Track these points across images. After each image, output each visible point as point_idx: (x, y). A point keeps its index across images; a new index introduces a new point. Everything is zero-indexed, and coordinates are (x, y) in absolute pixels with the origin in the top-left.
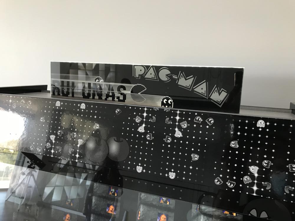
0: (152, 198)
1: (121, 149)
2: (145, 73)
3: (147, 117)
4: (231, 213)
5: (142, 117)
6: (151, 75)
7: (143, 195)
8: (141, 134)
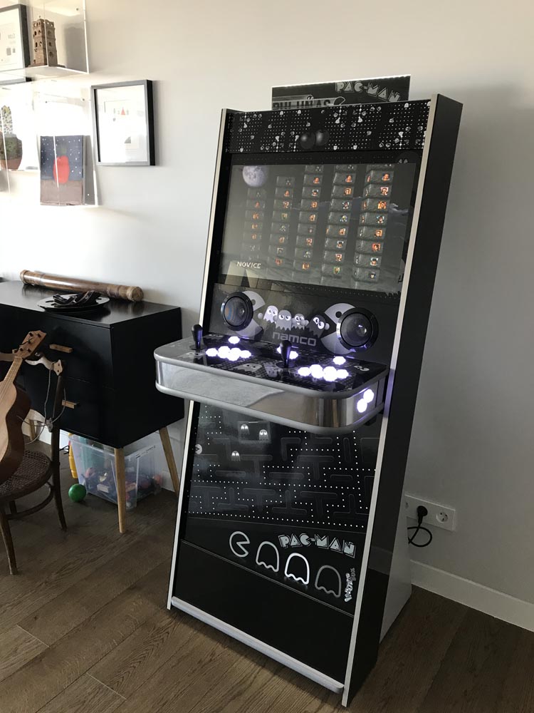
0: (343, 167)
1: (324, 138)
2: (345, 87)
3: (342, 113)
4: (388, 165)
5: (338, 113)
6: (348, 88)
7: (337, 166)
8: (337, 124)
